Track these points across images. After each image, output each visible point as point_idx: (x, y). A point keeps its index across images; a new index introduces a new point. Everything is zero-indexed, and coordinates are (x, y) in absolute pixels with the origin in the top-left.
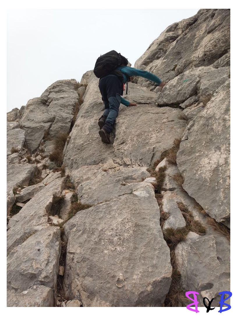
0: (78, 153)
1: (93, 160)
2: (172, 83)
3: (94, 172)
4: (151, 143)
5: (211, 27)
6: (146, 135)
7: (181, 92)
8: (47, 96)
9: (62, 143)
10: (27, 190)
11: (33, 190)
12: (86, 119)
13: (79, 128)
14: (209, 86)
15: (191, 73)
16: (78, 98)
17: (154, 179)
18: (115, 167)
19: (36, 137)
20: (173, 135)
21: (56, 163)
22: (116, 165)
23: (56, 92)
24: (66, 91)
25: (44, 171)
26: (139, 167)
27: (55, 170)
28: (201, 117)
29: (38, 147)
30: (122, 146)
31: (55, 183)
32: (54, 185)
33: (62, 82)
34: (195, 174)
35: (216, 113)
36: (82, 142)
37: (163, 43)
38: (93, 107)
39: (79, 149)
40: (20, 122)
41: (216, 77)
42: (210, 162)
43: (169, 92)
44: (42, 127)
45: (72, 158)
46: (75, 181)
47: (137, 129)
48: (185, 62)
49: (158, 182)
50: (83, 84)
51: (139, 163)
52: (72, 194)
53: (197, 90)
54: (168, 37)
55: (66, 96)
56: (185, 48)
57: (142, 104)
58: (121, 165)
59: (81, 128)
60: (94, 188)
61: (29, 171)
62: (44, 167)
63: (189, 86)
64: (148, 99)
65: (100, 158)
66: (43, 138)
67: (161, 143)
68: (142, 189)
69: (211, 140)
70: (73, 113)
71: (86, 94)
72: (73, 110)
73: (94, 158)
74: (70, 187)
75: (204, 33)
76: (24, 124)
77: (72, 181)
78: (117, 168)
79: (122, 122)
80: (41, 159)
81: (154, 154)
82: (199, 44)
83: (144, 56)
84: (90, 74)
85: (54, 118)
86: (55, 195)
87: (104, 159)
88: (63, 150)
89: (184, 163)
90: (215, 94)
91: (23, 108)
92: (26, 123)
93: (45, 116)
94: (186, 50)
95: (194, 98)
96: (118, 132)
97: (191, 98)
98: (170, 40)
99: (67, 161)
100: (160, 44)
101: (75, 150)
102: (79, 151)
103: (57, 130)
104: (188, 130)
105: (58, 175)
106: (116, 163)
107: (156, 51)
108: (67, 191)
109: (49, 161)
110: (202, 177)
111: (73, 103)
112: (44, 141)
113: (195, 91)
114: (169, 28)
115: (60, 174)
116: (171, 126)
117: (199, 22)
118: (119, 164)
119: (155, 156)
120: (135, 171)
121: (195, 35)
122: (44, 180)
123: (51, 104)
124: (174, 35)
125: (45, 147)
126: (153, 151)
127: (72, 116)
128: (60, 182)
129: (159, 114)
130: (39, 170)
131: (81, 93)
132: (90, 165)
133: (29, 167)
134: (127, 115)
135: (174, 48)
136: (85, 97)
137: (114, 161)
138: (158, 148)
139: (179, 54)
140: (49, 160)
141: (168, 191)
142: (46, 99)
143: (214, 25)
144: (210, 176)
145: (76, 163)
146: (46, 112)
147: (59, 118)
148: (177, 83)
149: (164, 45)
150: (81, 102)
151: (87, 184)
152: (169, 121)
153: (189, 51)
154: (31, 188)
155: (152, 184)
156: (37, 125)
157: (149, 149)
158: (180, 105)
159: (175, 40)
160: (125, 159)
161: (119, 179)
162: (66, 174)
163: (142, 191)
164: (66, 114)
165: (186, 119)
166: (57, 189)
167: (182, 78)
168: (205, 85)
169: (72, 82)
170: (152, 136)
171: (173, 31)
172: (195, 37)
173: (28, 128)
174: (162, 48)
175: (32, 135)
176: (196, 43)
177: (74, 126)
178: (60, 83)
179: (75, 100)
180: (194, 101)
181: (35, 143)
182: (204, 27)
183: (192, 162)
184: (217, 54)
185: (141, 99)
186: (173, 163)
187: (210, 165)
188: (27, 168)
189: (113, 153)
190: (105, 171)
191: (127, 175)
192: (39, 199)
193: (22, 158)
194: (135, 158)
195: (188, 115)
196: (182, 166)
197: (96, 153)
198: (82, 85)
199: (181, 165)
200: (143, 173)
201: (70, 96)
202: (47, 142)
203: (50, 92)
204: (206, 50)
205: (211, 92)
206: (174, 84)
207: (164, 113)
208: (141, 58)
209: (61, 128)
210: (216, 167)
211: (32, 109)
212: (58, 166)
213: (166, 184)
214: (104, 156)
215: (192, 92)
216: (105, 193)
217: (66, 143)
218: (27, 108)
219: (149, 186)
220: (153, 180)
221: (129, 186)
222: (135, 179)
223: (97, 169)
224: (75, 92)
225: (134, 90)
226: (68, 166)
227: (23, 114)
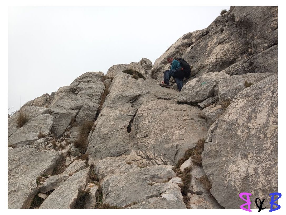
0: (102, 142)
1: (117, 151)
2: (190, 83)
3: (118, 164)
4: (174, 140)
5: (221, 39)
6: (169, 130)
7: (199, 93)
8: (77, 86)
9: (87, 131)
10: (51, 181)
11: (57, 180)
12: (111, 109)
13: (105, 117)
14: (228, 91)
15: (208, 77)
16: (104, 89)
17: (180, 179)
18: (138, 160)
19: (63, 123)
20: (195, 133)
21: (80, 150)
22: (139, 158)
23: (85, 82)
24: (94, 82)
25: (68, 158)
26: (165, 166)
27: (79, 158)
28: (224, 121)
29: (64, 133)
30: (145, 139)
31: (80, 175)
32: (79, 177)
33: (91, 74)
34: (223, 180)
35: (239, 119)
36: (107, 132)
37: (180, 48)
38: (119, 99)
39: (103, 138)
40: (50, 108)
41: (232, 84)
42: (239, 169)
43: (188, 92)
44: (70, 114)
45: (96, 147)
46: (100, 172)
47: (160, 124)
48: (200, 66)
49: (184, 183)
50: (109, 76)
51: (162, 158)
52: (97, 188)
53: (214, 93)
54: (184, 43)
55: (94, 86)
56: (199, 53)
57: (163, 99)
58: (144, 158)
59: (107, 118)
60: (121, 186)
61: (54, 159)
62: (68, 153)
63: (207, 88)
64: (167, 95)
65: (123, 150)
66: (70, 125)
67: (183, 141)
68: (170, 191)
69: (236, 145)
70: (99, 103)
71: (112, 86)
72: (99, 99)
73: (118, 148)
74: (94, 178)
75: (215, 43)
76: (53, 110)
77: (96, 172)
78: (140, 161)
79: (145, 116)
80: (66, 145)
81: (177, 151)
82: (212, 52)
83: (163, 56)
84: (115, 68)
85: (82, 106)
86: (80, 189)
87: (128, 150)
88: (88, 137)
89: (210, 166)
90: (234, 100)
91: (53, 94)
92: (55, 109)
93: (73, 104)
94: (200, 55)
95: (211, 99)
96: (141, 125)
97: (208, 99)
98: (186, 45)
99: (91, 149)
100: (177, 48)
101: (100, 139)
102: (103, 140)
103: (84, 117)
104: (212, 132)
105: (82, 164)
106: (139, 156)
107: (173, 53)
108: (92, 184)
109: (73, 148)
110: (232, 185)
111: (100, 93)
112: (71, 127)
113: (213, 93)
114: (185, 36)
115: (84, 163)
116: (192, 124)
117: (210, 34)
118: (142, 157)
119: (179, 154)
120: (161, 169)
121: (208, 44)
122: (68, 168)
123: (80, 92)
124: (189, 42)
125: (71, 133)
126: (176, 148)
127: (98, 106)
128: (84, 173)
129: (180, 111)
130: (63, 157)
131: (107, 85)
132: (114, 156)
133: (54, 154)
134: (150, 110)
135: (189, 53)
136: (110, 88)
137: (137, 153)
138: (181, 146)
139: (194, 58)
140: (74, 146)
141: (195, 195)
142: (75, 88)
143: (223, 38)
144: (240, 185)
145: (100, 152)
146: (74, 100)
147: (86, 107)
148: (196, 85)
149: (180, 49)
150: (107, 92)
151: (113, 179)
152: (190, 119)
153: (203, 56)
154: (56, 177)
155: (179, 186)
156: (66, 111)
157: (173, 145)
158: (199, 104)
159: (190, 46)
160: (148, 153)
161: (146, 177)
162: (90, 163)
163: (170, 193)
164: (92, 103)
165: (205, 118)
166: (82, 182)
167: (200, 81)
168: (223, 90)
169: (100, 74)
170: (174, 132)
171: (188, 39)
172: (208, 46)
173: (56, 114)
174: (179, 51)
175: (60, 121)
176: (209, 51)
177: (100, 115)
178: (89, 74)
179: (102, 91)
180: (212, 102)
181: (61, 129)
182: (215, 39)
183: (218, 166)
184: (227, 61)
185: (162, 94)
186: (198, 164)
187: (239, 173)
188: (53, 156)
189: (137, 145)
190: (129, 164)
191: (153, 173)
192: (63, 192)
193: (48, 143)
194: (158, 153)
195: (208, 115)
196: (208, 169)
197: (120, 143)
198: (108, 78)
199: (206, 168)
200: (169, 172)
201: (97, 87)
202: (73, 128)
203: (79, 82)
204: (218, 57)
205: (230, 97)
206: (193, 85)
207: (184, 111)
208: (161, 58)
209: (87, 116)
210: (246, 176)
211: (61, 96)
212: (82, 153)
213: (192, 187)
214: (127, 148)
215: (210, 94)
216: (132, 193)
217: (91, 131)
218: (57, 95)
219: (176, 188)
220: (178, 180)
221: (156, 186)
222: (161, 178)
223: (120, 161)
224: (102, 83)
225: (155, 85)
226: (91, 154)
227: (53, 100)
